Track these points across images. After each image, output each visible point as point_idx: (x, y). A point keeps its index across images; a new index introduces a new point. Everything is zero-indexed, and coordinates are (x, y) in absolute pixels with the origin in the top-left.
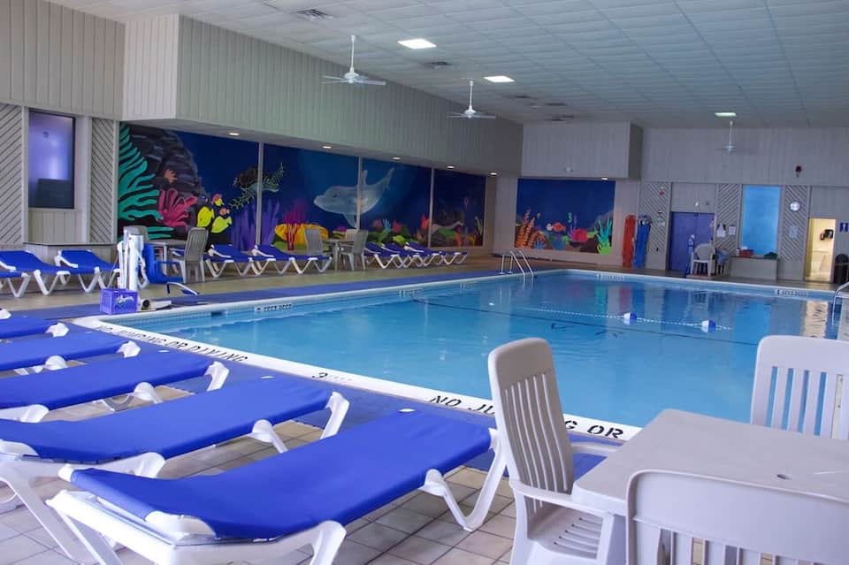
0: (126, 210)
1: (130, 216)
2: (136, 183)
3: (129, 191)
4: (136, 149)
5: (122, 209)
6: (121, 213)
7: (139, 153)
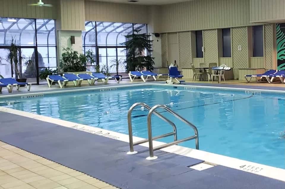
0: (280, 56)
1: (282, 58)
2: (284, 45)
3: (281, 49)
4: (283, 32)
5: (279, 56)
6: (278, 57)
7: (284, 34)
